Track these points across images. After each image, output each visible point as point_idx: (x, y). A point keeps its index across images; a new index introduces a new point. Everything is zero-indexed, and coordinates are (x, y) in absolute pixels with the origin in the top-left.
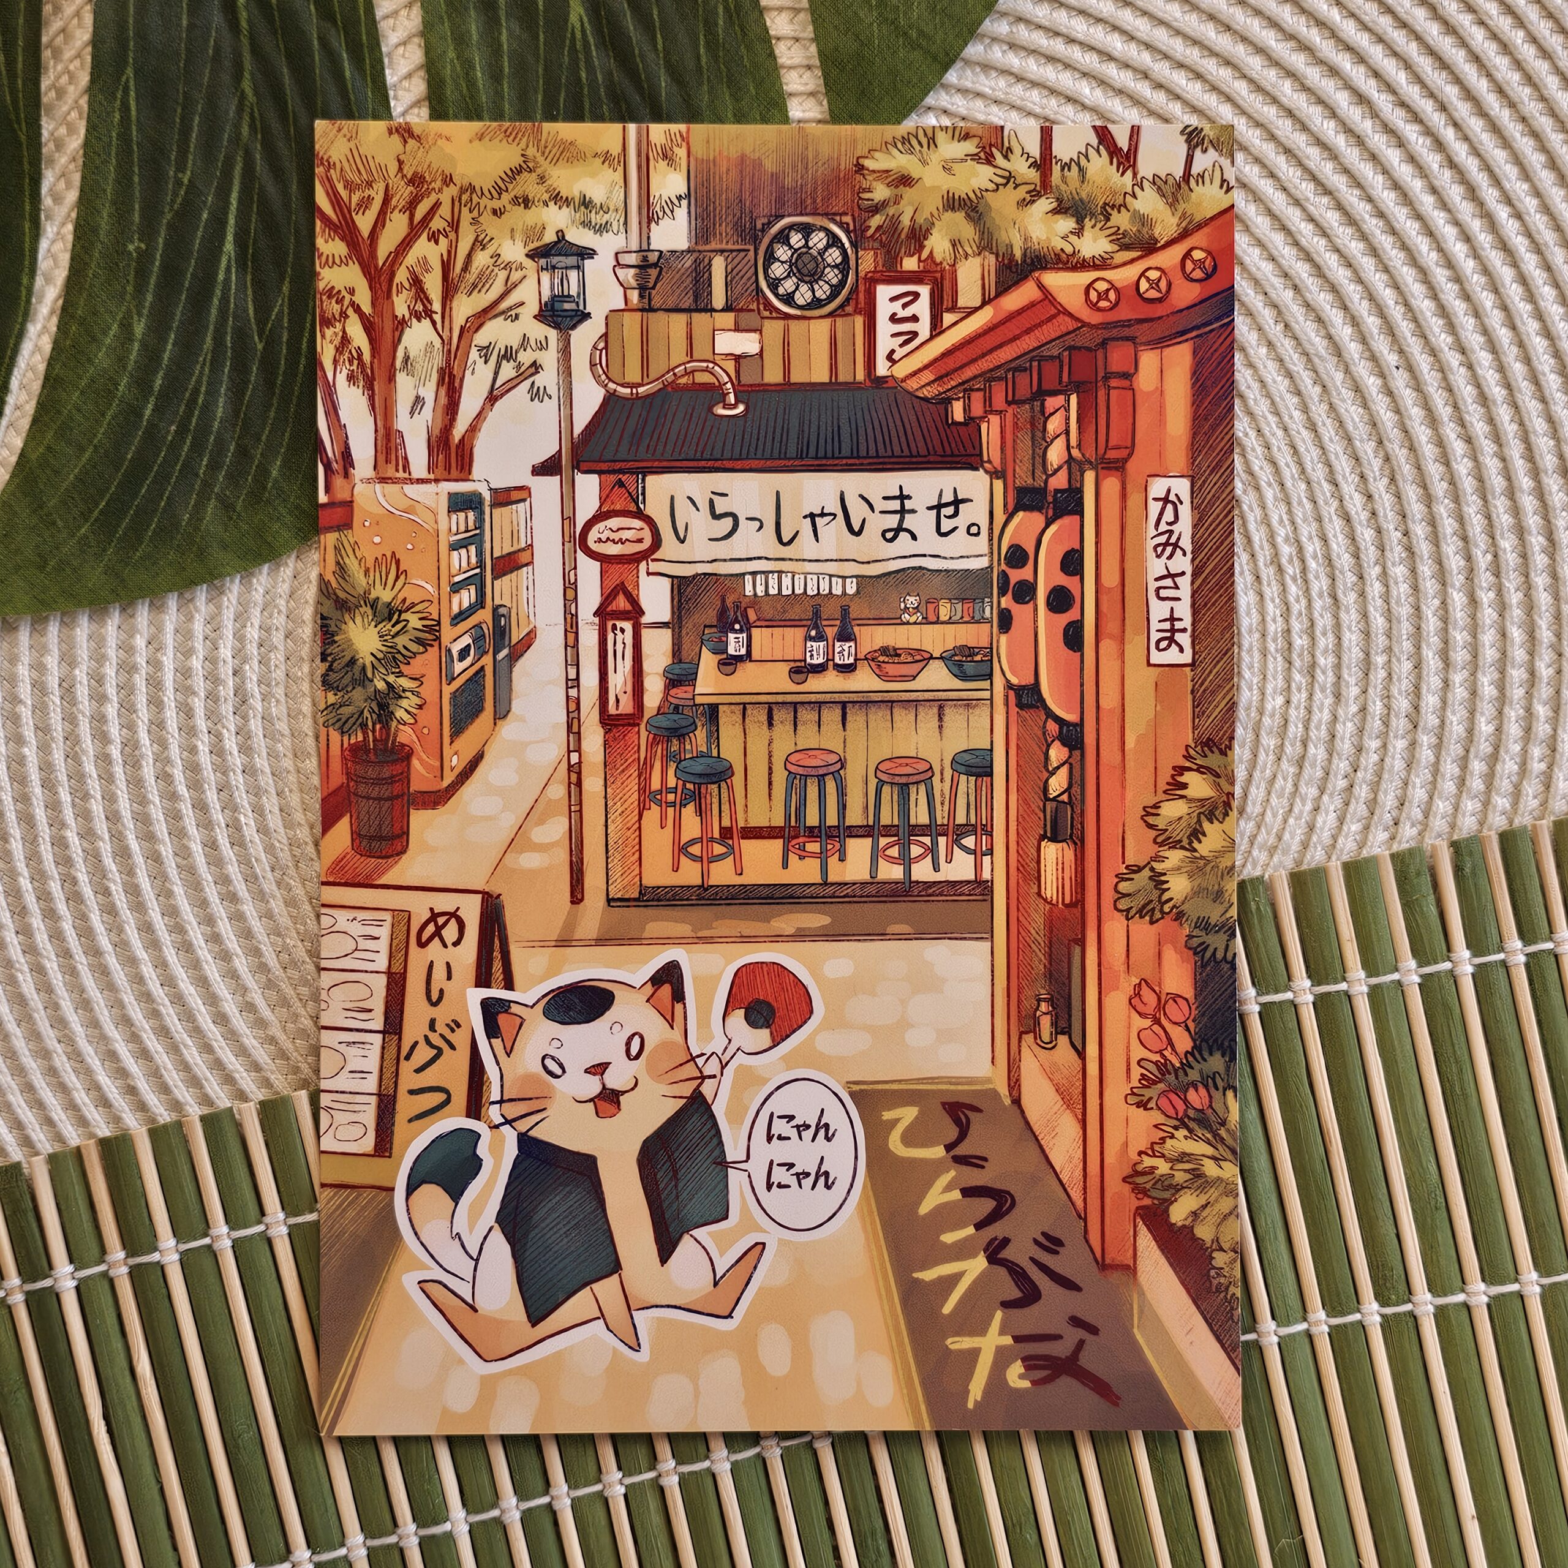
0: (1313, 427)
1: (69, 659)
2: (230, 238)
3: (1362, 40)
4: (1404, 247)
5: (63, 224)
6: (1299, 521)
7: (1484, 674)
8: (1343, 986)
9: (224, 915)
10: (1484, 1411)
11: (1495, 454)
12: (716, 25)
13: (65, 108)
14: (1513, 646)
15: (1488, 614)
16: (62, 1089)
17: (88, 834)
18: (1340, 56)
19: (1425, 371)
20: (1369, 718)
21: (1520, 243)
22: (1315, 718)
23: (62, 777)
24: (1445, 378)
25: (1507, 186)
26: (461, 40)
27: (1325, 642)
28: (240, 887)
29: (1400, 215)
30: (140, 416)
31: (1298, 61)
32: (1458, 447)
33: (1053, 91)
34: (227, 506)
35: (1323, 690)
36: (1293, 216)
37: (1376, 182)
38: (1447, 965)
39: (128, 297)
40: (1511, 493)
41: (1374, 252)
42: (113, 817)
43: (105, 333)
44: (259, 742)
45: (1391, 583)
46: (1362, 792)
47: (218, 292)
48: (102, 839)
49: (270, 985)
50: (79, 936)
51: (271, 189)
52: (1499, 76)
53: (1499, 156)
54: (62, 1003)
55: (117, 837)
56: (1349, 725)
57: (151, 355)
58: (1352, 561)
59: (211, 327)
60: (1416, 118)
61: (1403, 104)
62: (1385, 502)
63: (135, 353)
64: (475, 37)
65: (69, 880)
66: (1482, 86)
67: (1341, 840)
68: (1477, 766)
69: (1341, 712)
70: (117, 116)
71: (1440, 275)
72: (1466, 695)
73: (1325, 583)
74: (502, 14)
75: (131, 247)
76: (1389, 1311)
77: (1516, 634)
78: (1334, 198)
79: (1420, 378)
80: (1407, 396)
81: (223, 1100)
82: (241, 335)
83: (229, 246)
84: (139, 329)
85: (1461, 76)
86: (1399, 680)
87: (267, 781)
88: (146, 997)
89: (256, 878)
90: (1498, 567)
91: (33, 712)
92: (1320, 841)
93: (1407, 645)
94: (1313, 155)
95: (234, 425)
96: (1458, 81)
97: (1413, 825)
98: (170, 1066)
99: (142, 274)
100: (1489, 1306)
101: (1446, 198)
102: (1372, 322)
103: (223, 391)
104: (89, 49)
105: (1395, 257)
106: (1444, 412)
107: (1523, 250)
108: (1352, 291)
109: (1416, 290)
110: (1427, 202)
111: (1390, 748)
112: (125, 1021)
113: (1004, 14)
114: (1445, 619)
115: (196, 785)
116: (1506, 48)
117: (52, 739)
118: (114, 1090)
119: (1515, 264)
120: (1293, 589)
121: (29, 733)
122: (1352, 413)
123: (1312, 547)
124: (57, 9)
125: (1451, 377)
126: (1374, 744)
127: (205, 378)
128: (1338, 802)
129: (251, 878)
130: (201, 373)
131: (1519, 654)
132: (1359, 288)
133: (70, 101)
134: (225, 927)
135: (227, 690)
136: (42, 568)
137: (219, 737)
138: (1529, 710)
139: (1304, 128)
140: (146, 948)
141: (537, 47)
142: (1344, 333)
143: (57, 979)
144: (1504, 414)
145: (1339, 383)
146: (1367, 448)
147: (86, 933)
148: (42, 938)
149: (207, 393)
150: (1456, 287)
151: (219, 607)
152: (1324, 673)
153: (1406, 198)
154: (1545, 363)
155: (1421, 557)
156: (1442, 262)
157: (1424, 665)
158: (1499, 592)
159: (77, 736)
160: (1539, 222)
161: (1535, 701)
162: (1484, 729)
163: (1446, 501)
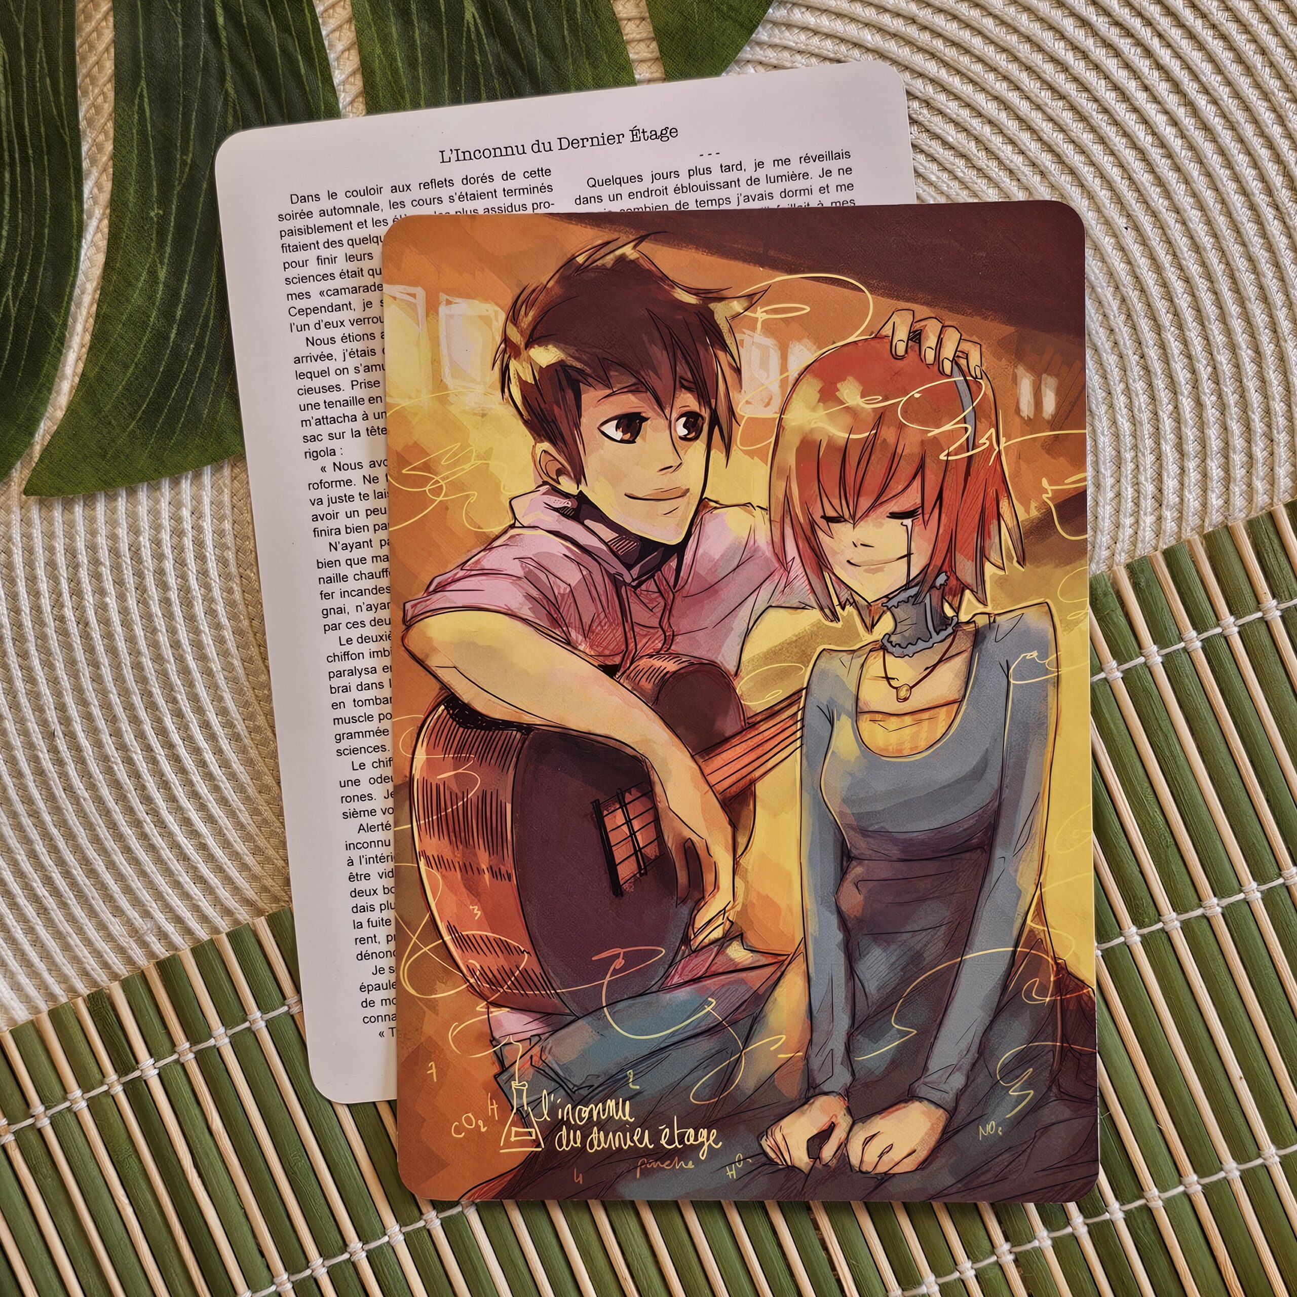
1: (135, 530)
4: (1125, 134)
7: (1212, 460)
11: (1208, 289)
12: (576, 12)
13: (102, 121)
14: (1233, 437)
15: (1211, 414)
16: (152, 848)
17: (158, 659)
19: (1149, 229)
20: (1123, 501)
21: (1217, 123)
23: (136, 617)
24: (1165, 234)
25: (1204, 79)
26: (385, 40)
29: (1120, 110)
30: (167, 339)
32: (1178, 287)
33: (842, 40)
36: (1036, 118)
39: (153, 251)
40: (1223, 318)
41: (1102, 140)
42: (176, 645)
43: (137, 279)
45: (1134, 395)
48: (169, 662)
50: (157, 734)
53: (1196, 57)
54: (147, 784)
55: (180, 659)
56: (1108, 507)
57: (172, 293)
60: (1128, 33)
61: (1117, 24)
62: (1124, 333)
63: (160, 293)
64: (395, 36)
65: (147, 694)
70: (136, 117)
71: (1155, 154)
72: (1199, 477)
74: (414, 18)
75: (152, 214)
77: (1235, 427)
78: (1068, 102)
79: (1145, 235)
80: (1136, 250)
84: (162, 274)
86: (1145, 470)
88: (209, 777)
90: (1217, 376)
91: (111, 570)
93: (1149, 443)
94: (1048, 69)
98: (230, 827)
99: (162, 233)
101: (1156, 93)
102: (1103, 195)
105: (1119, 143)
106: (1165, 259)
107: (1220, 128)
108: (1087, 172)
109: (1137, 167)
110: (1141, 98)
112: (194, 795)
114: (1178, 421)
115: (234, 616)
117: (126, 590)
118: (190, 847)
119: (1214, 140)
121: (109, 586)
124: (92, 47)
125: (1170, 232)
126: (1128, 521)
127: (213, 307)
130: (210, 304)
131: (1238, 442)
132: (1092, 169)
136: (103, 457)
138: (1250, 485)
139: (1041, 50)
140: (206, 740)
141: (442, 40)
143: (143, 767)
144: (1213, 258)
146: (1107, 293)
147: (162, 732)
148: (129, 737)
150: (1169, 162)
153: (1125, 97)
154: (1243, 214)
155: (1156, 374)
156: (1156, 143)
157: (1164, 457)
158: (1220, 396)
159: (145, 586)
160: (1231, 104)
161: (1254, 478)
162: (1214, 503)
163: (1172, 329)
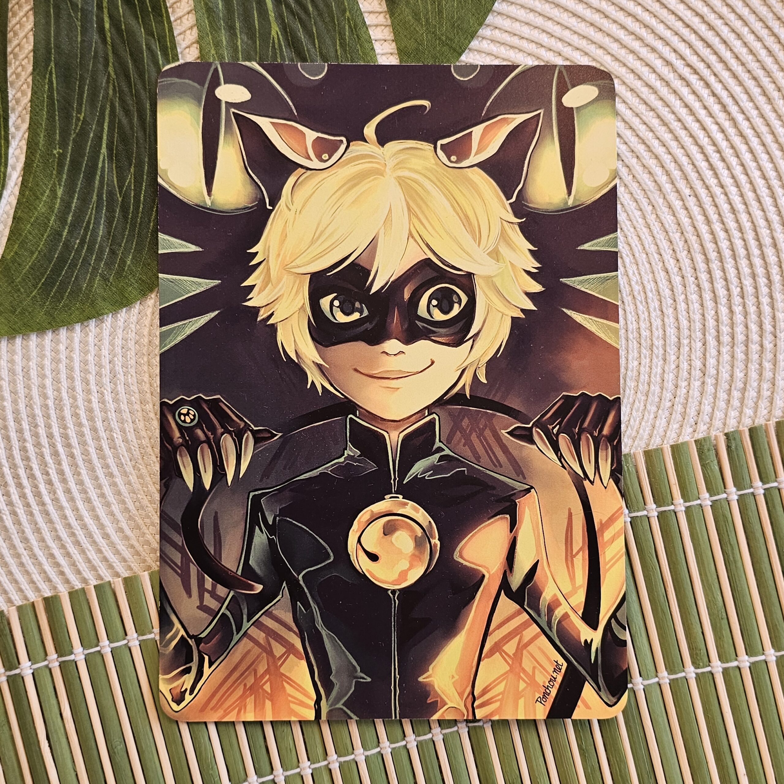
0: (648, 227)
1: (27, 357)
2: (104, 146)
3: (668, 34)
4: (691, 136)
5: (21, 140)
6: (642, 273)
7: (738, 347)
8: (672, 507)
9: (107, 484)
10: (749, 720)
11: (740, 238)
12: (345, 35)
13: (20, 83)
14: (752, 332)
15: (739, 318)
16: (27, 573)
17: (38, 445)
18: (657, 42)
19: (704, 197)
20: (681, 371)
21: (749, 133)
22: (654, 371)
23: (24, 416)
24: (714, 201)
25: (742, 104)
26: (217, 45)
27: (659, 333)
28: (114, 469)
29: (689, 120)
30: (61, 236)
31: (636, 45)
32: (721, 235)
34: (105, 279)
35: (657, 357)
36: (635, 122)
37: (677, 104)
38: (724, 496)
39: (54, 176)
40: (748, 257)
41: (676, 139)
42: (50, 436)
43: (42, 195)
44: (123, 396)
45: (690, 303)
46: (679, 408)
47: (99, 173)
48: (44, 447)
49: (131, 518)
50: (34, 496)
51: (125, 121)
52: (736, 50)
53: (737, 90)
54: (26, 530)
55: (53, 446)
56: (671, 374)
57: (67, 205)
58: (671, 293)
59: (96, 190)
60: (696, 72)
61: (689, 65)
62: (686, 263)
63: (58, 205)
64: (225, 43)
65: (29, 468)
66: (727, 55)
67: (668, 433)
68: (736, 394)
69: (666, 368)
70: (47, 86)
71: (710, 149)
72: (729, 358)
73: (657, 304)
74: (238, 32)
75: (55, 152)
76: (699, 671)
77: (754, 327)
78: (656, 112)
79: (701, 200)
80: (695, 210)
81: (108, 577)
82: (111, 194)
83: (104, 150)
84: (60, 192)
85: (717, 51)
86: (696, 351)
87: (127, 416)
88: (69, 526)
89: (123, 465)
90: (743, 294)
91: (9, 384)
92: (659, 434)
93: (699, 334)
94: (645, 92)
95: (109, 239)
96: (716, 53)
97: (705, 424)
98: (81, 560)
99: (61, 165)
100: (750, 668)
101: (712, 112)
102: (676, 174)
103: (102, 222)
104: (32, 54)
105: (687, 141)
106: (714, 217)
107: (751, 136)
108: (666, 159)
109: (698, 157)
110: (702, 114)
111: (691, 385)
112: (58, 538)
113: (488, 26)
114: (717, 321)
115: (91, 419)
116: (739, 36)
117: (19, 397)
118: (53, 573)
119: (747, 143)
120: (641, 307)
121: (7, 395)
122: (668, 219)
123: (650, 286)
124: (16, 34)
125: (716, 200)
126: (684, 384)
127: (93, 216)
128: (667, 413)
129: (120, 465)
130: (91, 213)
131: (755, 337)
132: (670, 157)
133: (23, 80)
134: (107, 490)
135: (106, 371)
136: (13, 312)
137: (102, 394)
138: (760, 365)
139: (640, 78)
140: (68, 502)
141: (256, 48)
142: (663, 179)
143: (23, 518)
144: (744, 218)
145: (661, 204)
146: (676, 236)
147: (38, 494)
148: (15, 497)
149: (94, 223)
150: (718, 155)
151: (101, 329)
152: (658, 348)
153: (692, 112)
154: (764, 192)
155: (705, 290)
156: (711, 143)
157: (707, 344)
158: (744, 307)
159: (31, 396)
160: (758, 122)
161: (764, 360)
162: (739, 375)
163: (716, 262)
